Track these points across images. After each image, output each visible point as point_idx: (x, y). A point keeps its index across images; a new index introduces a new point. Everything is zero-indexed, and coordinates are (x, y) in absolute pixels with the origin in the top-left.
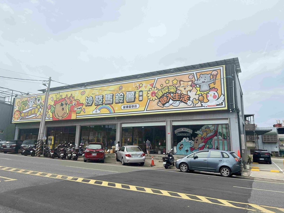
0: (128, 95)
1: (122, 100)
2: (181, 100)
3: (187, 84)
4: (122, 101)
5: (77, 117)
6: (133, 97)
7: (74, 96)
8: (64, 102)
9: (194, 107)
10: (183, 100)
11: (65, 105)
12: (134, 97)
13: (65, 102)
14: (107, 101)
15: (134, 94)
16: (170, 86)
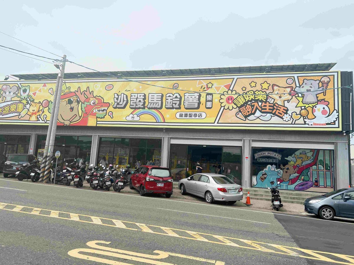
0: (188, 98)
1: (177, 104)
2: (273, 112)
3: (284, 91)
4: (178, 107)
5: (98, 123)
6: (196, 101)
7: (93, 91)
8: (74, 99)
9: (293, 123)
10: (277, 113)
11: (76, 103)
12: (198, 102)
13: (76, 99)
14: (152, 104)
15: (197, 97)
16: (257, 91)
